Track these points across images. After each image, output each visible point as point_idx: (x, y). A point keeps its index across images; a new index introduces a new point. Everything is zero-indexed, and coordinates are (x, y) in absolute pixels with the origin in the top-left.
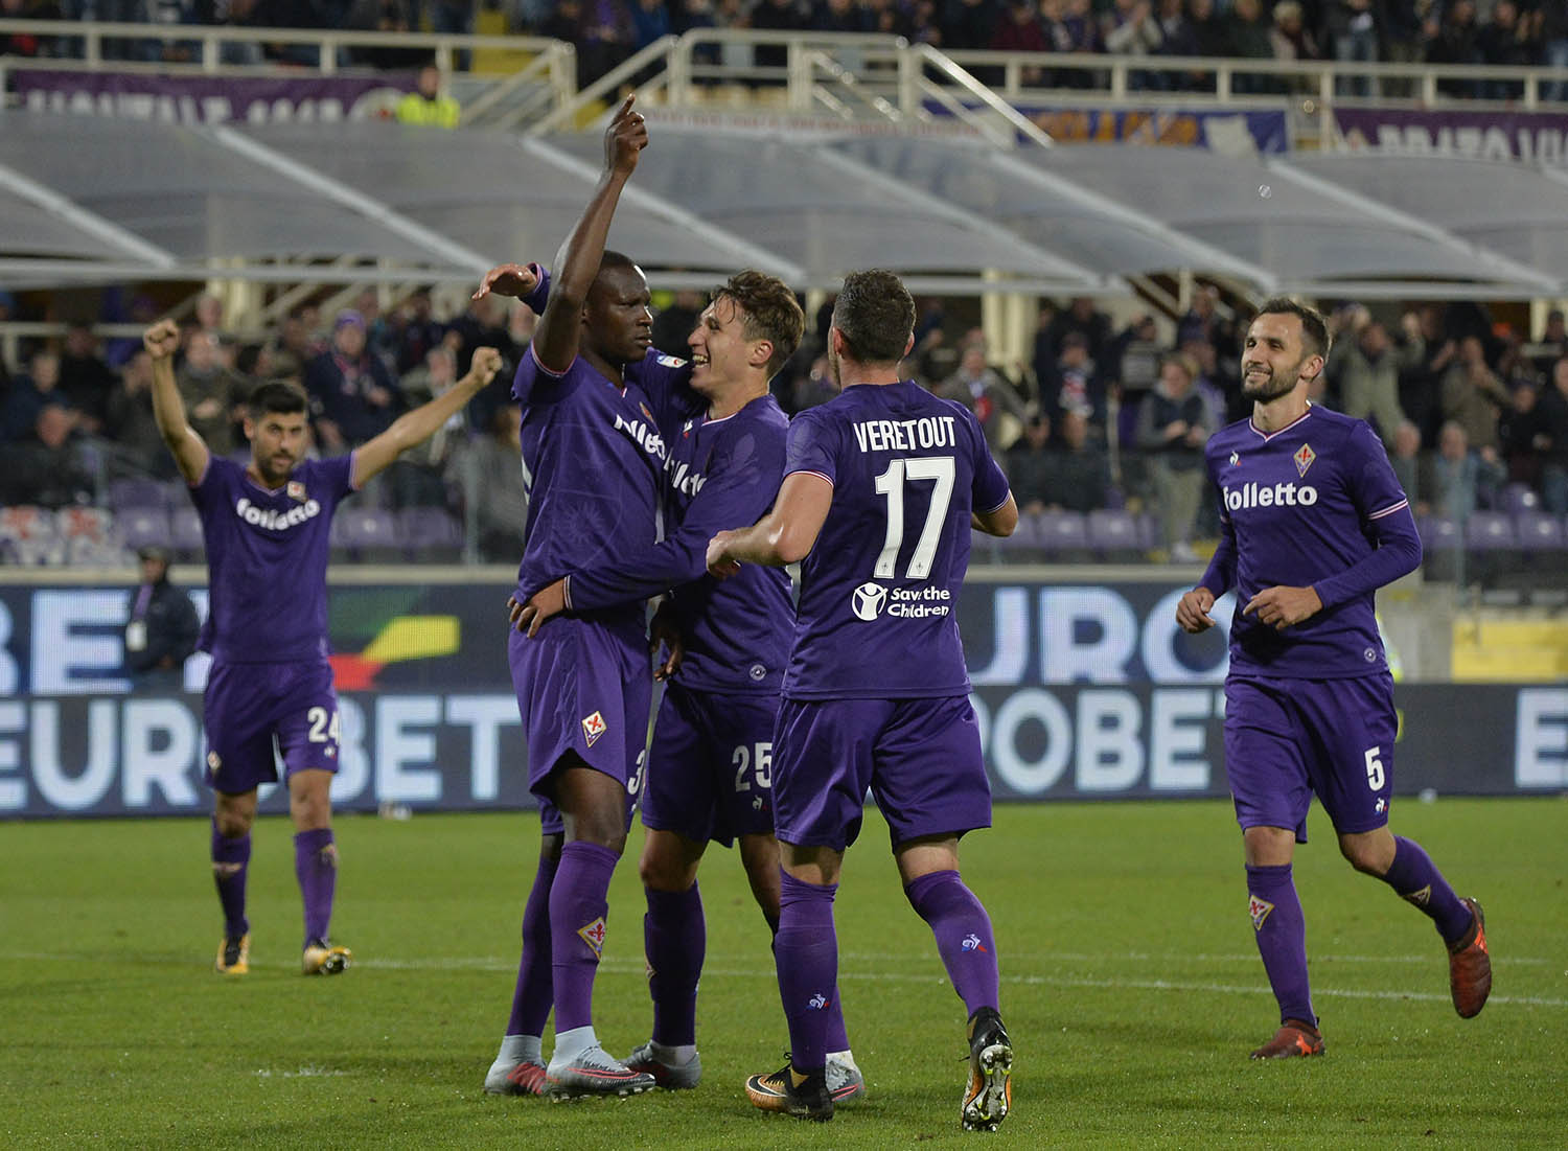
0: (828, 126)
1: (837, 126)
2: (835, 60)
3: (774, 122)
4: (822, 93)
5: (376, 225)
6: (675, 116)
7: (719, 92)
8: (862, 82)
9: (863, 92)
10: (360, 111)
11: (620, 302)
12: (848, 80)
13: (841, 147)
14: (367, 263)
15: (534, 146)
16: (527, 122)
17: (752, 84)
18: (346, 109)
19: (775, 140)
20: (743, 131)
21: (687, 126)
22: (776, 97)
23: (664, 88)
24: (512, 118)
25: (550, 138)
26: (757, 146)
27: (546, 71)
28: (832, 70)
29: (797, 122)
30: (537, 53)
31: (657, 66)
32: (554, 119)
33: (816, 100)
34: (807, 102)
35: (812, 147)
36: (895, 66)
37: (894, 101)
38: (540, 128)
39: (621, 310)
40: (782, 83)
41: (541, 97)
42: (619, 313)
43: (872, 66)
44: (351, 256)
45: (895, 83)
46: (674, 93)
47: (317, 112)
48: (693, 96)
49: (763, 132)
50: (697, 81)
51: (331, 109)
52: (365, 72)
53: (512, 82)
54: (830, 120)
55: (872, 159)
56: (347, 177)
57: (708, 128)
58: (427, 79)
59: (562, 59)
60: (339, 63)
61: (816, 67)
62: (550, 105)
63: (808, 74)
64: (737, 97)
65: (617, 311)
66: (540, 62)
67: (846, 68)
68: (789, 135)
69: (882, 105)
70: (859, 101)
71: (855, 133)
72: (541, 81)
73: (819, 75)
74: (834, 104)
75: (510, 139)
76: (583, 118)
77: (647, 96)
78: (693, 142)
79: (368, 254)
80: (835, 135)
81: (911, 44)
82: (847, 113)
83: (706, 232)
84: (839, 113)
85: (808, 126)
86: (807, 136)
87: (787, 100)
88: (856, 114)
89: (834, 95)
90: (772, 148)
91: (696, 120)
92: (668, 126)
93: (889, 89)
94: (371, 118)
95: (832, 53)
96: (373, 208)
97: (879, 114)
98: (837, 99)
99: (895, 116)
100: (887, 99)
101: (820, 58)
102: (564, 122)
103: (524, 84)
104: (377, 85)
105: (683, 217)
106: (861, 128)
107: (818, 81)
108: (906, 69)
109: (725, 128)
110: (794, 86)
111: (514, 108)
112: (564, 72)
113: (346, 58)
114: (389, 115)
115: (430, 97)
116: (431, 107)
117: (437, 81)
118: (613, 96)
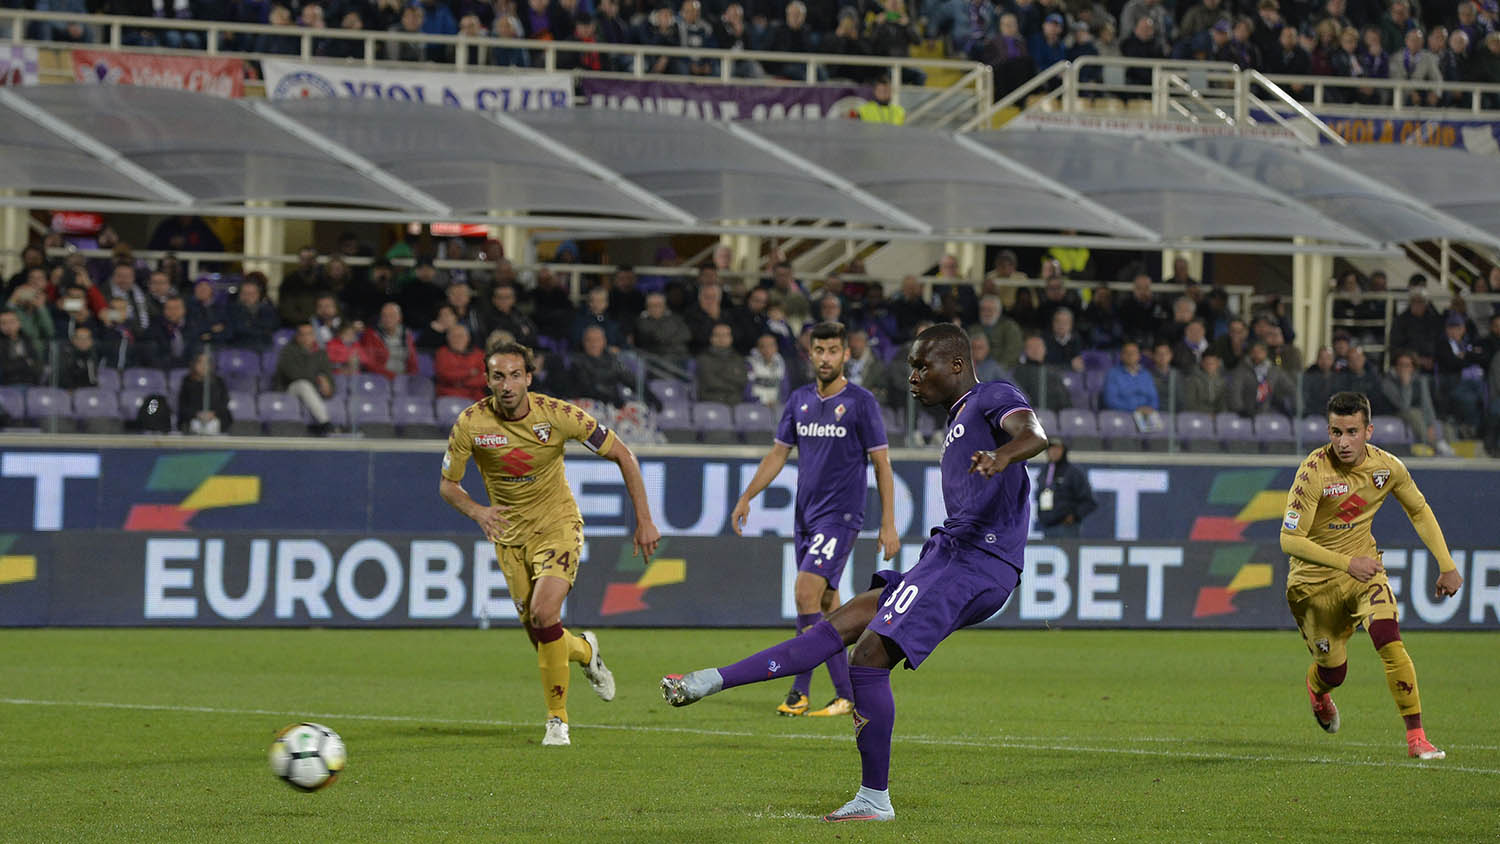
0: (1179, 129)
1: (1187, 129)
2: (1185, 81)
3: (1141, 126)
4: (1174, 103)
5: (845, 196)
6: (1068, 121)
7: (1099, 102)
8: (1205, 97)
9: (1207, 103)
10: (835, 112)
12: (1195, 94)
13: (1189, 144)
14: (838, 224)
15: (961, 139)
16: (957, 122)
17: (1124, 97)
18: (824, 113)
19: (1140, 138)
20: (1118, 131)
21: (1076, 127)
22: (1145, 104)
23: (1060, 98)
24: (948, 118)
25: (974, 134)
26: (1127, 143)
27: (972, 85)
28: (1186, 87)
29: (1157, 126)
30: (967, 72)
31: (1055, 83)
32: (976, 121)
33: (1171, 109)
34: (1164, 110)
35: (1168, 144)
36: (1231, 85)
37: (1230, 111)
38: (967, 127)
40: (1148, 96)
41: (969, 103)
43: (1212, 84)
44: (825, 221)
45: (1232, 98)
46: (1066, 102)
47: (803, 113)
48: (1080, 105)
49: (1131, 132)
50: (1082, 94)
51: (813, 111)
53: (947, 93)
54: (1181, 125)
55: (1212, 154)
56: (823, 162)
57: (1094, 129)
58: (880, 91)
59: (984, 76)
60: (819, 77)
61: (1171, 85)
62: (975, 109)
63: (1165, 89)
64: (1113, 106)
66: (968, 79)
67: (1193, 87)
68: (1151, 135)
69: (1221, 114)
70: (1204, 110)
71: (1200, 134)
72: (969, 92)
73: (1173, 91)
74: (1184, 112)
75: (944, 134)
76: (999, 119)
77: (1046, 104)
78: (1080, 139)
79: (838, 217)
80: (1185, 135)
81: (1243, 69)
82: (1194, 119)
83: (1088, 205)
84: (1188, 119)
85: (1166, 128)
86: (1164, 135)
87: (1151, 108)
88: (1200, 120)
89: (1184, 106)
90: (1138, 144)
91: (1084, 123)
92: (1061, 127)
93: (1227, 102)
94: (842, 116)
95: (1184, 75)
96: (843, 184)
97: (1219, 120)
98: (1187, 108)
99: (1230, 121)
100: (1223, 109)
101: (1175, 79)
102: (984, 123)
103: (956, 95)
104: (849, 93)
105: (1071, 194)
106: (1205, 130)
107: (1172, 95)
108: (1238, 88)
109: (1104, 129)
110: (1155, 98)
111: (948, 112)
112: (985, 86)
113: (824, 73)
114: (855, 115)
115: (884, 103)
116: (885, 110)
117: (888, 91)
118: (1021, 104)
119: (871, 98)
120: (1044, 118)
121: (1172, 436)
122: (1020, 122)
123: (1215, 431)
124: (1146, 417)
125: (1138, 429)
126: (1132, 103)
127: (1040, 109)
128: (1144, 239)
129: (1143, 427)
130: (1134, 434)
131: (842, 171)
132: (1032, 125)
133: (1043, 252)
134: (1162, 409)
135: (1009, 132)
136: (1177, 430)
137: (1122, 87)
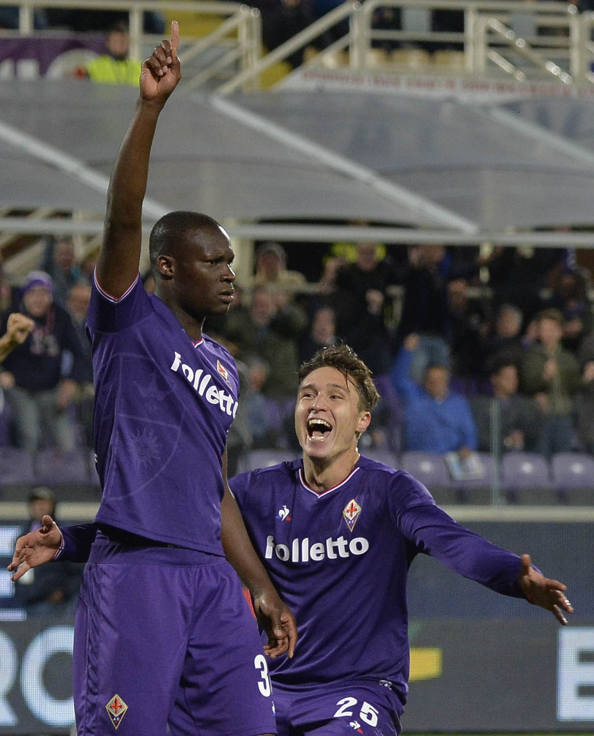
0: (501, 88)
1: (511, 89)
2: (508, 26)
3: (451, 84)
4: (495, 56)
5: (72, 179)
6: (357, 79)
7: (397, 55)
8: (534, 47)
9: (536, 56)
10: (60, 68)
11: (205, 260)
12: (520, 44)
13: (513, 107)
14: (65, 215)
15: (221, 104)
16: (215, 82)
17: (430, 48)
18: (43, 69)
19: (451, 100)
20: (422, 93)
21: (367, 87)
22: (454, 58)
23: (346, 50)
24: (202, 77)
25: (236, 97)
26: (434, 106)
27: (234, 34)
28: (507, 35)
29: (473, 85)
30: (227, 17)
31: (340, 30)
32: (240, 80)
33: (490, 63)
34: (481, 63)
35: (486, 108)
36: (566, 31)
37: (565, 65)
38: (228, 88)
39: (205, 267)
40: (459, 47)
41: (230, 58)
42: (204, 270)
43: (543, 31)
44: (46, 209)
45: (567, 48)
46: (355, 55)
47: (15, 71)
48: (373, 58)
49: (439, 93)
50: (376, 44)
51: (28, 69)
52: (62, 34)
53: (201, 44)
54: (503, 83)
55: (543, 119)
56: (43, 135)
57: (390, 90)
58: (115, 41)
59: (249, 22)
60: (36, 25)
61: (490, 32)
62: (237, 66)
63: (483, 38)
64: (415, 59)
65: (202, 268)
66: (228, 25)
67: (518, 35)
68: (465, 97)
69: (553, 69)
70: (531, 64)
71: (527, 95)
72: (229, 43)
73: (493, 40)
74: (506, 67)
75: (198, 98)
76: (268, 78)
77: (329, 59)
78: (373, 103)
79: (63, 206)
80: (508, 97)
81: (581, 10)
82: (520, 76)
83: (385, 187)
84: (511, 76)
85: (484, 87)
86: (482, 97)
87: (463, 63)
88: (528, 77)
89: (507, 58)
90: (447, 109)
91: (377, 81)
92: (350, 86)
93: (560, 54)
94: (66, 76)
95: (505, 18)
96: (68, 163)
97: (551, 77)
98: (511, 63)
99: (565, 79)
100: (558, 62)
101: (495, 23)
102: (250, 82)
103: (213, 46)
104: (74, 45)
105: (361, 173)
106: (533, 89)
107: (492, 45)
108: (576, 35)
109: (404, 90)
110: (470, 50)
111: (204, 68)
112: (250, 35)
113: (42, 20)
114: (83, 74)
115: (121, 57)
116: (122, 68)
117: (126, 43)
118: (295, 61)
119: (103, 51)
120: (328, 75)
121: (496, 484)
122: (296, 81)
123: (551, 476)
124: (462, 461)
125: (451, 476)
126: (440, 56)
127: (322, 65)
128: (457, 230)
129: (458, 473)
130: (445, 482)
131: (67, 147)
132: (312, 85)
133: (324, 249)
134: (483, 448)
135: (282, 95)
136: (502, 476)
137: (427, 35)
